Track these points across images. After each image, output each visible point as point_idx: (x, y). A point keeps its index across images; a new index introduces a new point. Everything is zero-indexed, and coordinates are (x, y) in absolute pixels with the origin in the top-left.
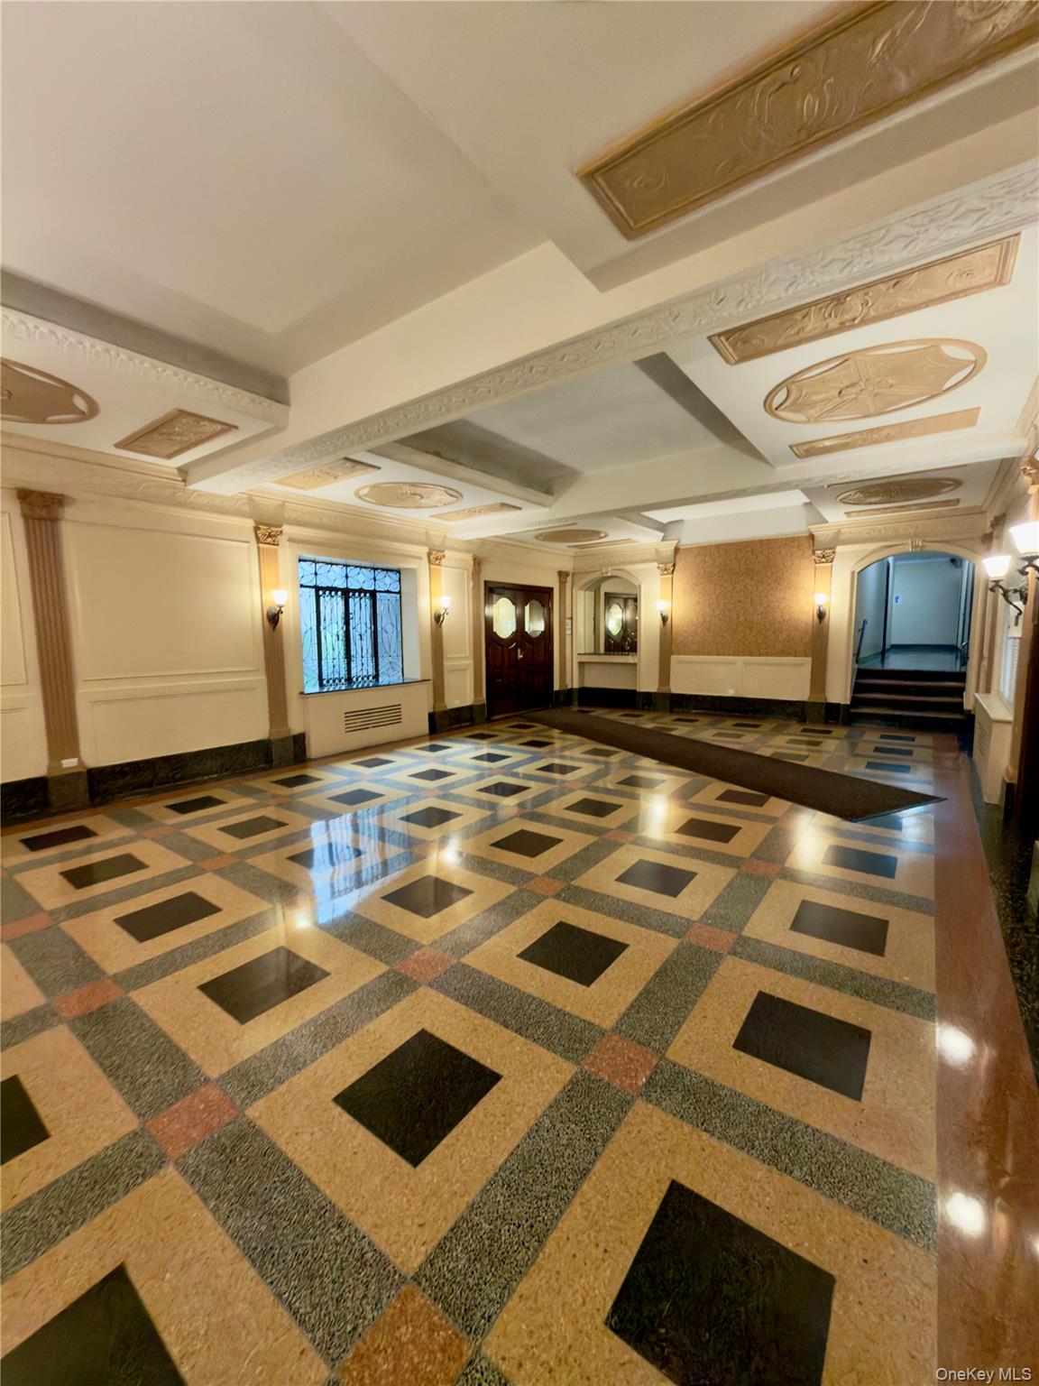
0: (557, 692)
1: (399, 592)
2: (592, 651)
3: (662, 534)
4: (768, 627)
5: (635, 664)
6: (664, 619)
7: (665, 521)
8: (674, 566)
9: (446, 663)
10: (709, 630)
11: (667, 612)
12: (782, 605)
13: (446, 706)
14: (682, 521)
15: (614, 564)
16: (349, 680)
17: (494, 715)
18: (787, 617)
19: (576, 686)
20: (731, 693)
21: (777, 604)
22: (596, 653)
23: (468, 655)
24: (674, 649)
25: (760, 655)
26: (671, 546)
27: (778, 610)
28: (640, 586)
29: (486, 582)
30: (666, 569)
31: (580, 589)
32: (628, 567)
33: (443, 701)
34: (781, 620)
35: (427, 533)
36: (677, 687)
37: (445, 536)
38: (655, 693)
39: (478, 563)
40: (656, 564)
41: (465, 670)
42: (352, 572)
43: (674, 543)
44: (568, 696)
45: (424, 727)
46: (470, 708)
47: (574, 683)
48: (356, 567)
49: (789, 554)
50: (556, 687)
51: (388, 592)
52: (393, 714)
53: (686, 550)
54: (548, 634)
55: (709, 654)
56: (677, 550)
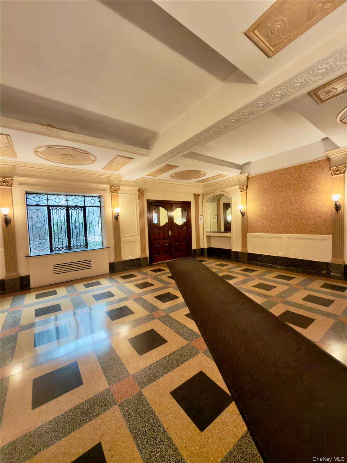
0: (195, 250)
1: (100, 207)
2: (216, 230)
3: (240, 171)
4: (301, 216)
5: (231, 237)
6: (243, 214)
7: (241, 164)
8: (247, 186)
9: (122, 239)
10: (266, 219)
11: (244, 210)
12: (310, 203)
13: (122, 259)
14: (250, 163)
15: (220, 189)
16: (70, 247)
17: (154, 262)
18: (314, 210)
19: (206, 247)
20: (280, 254)
21: (307, 202)
22: (219, 231)
23: (137, 234)
24: (249, 230)
25: (297, 233)
26: (245, 176)
27: (308, 206)
28: (231, 198)
29: (147, 200)
30: (243, 189)
31: (207, 201)
32: (226, 189)
33: (121, 256)
34: (309, 212)
35: (108, 178)
36: (251, 250)
37: (121, 179)
38: (240, 252)
39: (141, 192)
40: (238, 187)
41: (136, 241)
42: (70, 198)
43: (246, 175)
44: (201, 252)
45: (107, 270)
46: (139, 259)
47: (204, 245)
48: (73, 196)
49: (314, 172)
50: (194, 247)
51: (93, 206)
52: (87, 264)
53: (252, 177)
54: (188, 224)
55: (267, 232)
56: (248, 178)
